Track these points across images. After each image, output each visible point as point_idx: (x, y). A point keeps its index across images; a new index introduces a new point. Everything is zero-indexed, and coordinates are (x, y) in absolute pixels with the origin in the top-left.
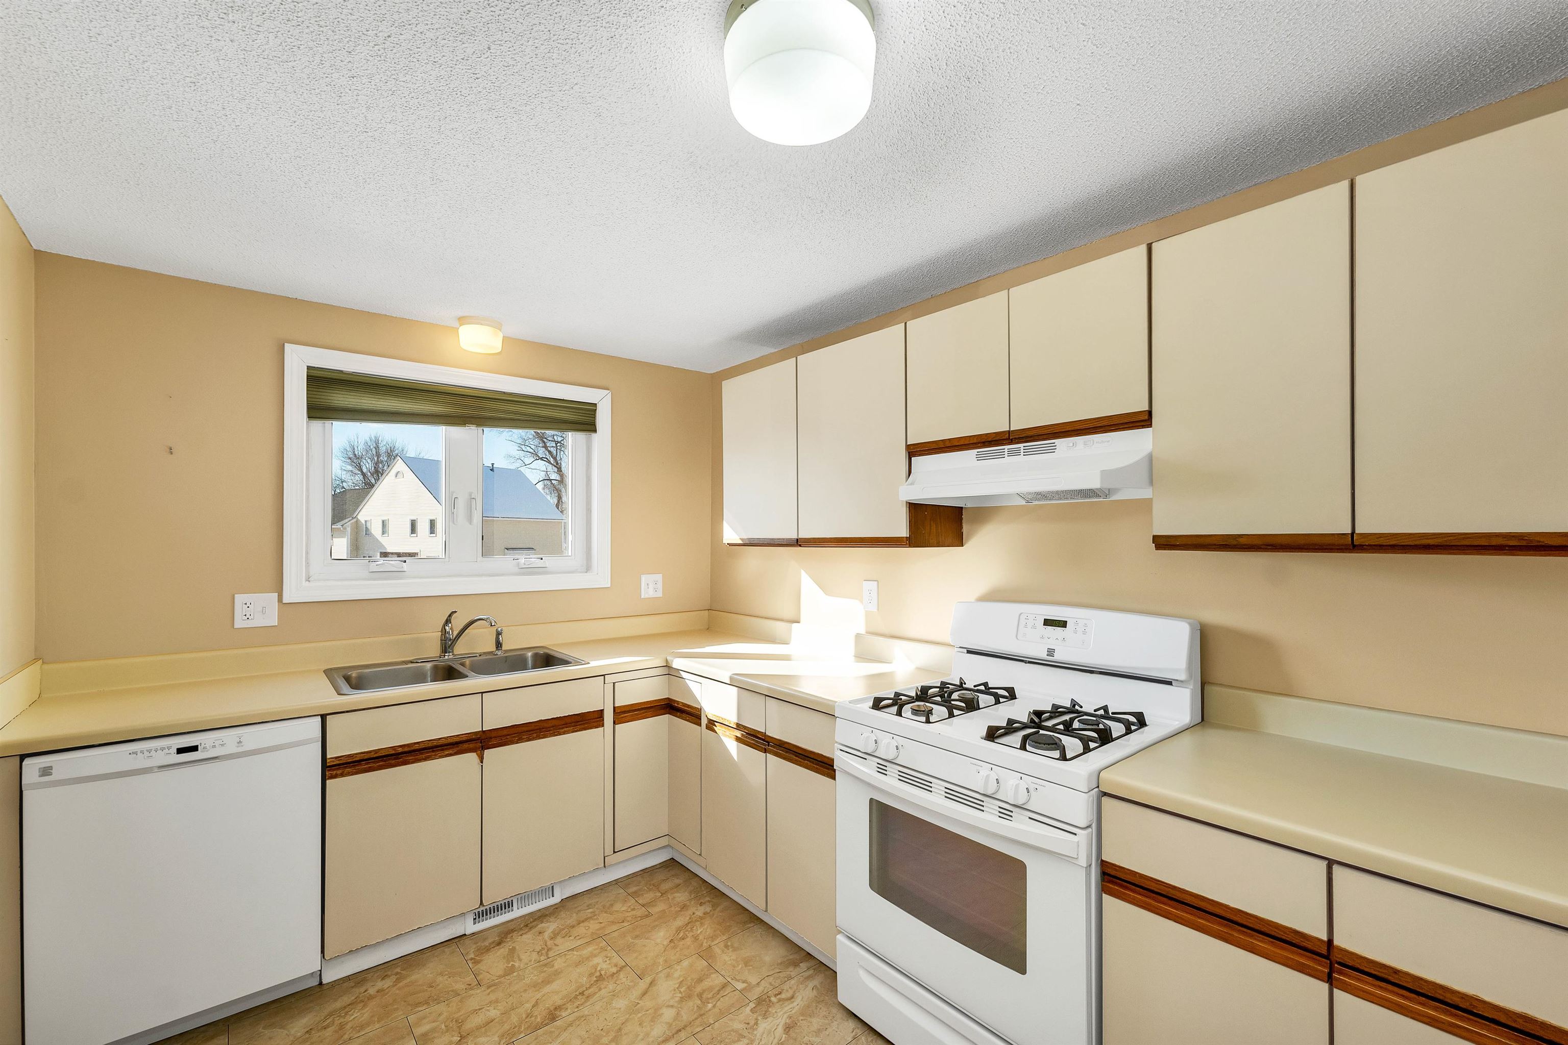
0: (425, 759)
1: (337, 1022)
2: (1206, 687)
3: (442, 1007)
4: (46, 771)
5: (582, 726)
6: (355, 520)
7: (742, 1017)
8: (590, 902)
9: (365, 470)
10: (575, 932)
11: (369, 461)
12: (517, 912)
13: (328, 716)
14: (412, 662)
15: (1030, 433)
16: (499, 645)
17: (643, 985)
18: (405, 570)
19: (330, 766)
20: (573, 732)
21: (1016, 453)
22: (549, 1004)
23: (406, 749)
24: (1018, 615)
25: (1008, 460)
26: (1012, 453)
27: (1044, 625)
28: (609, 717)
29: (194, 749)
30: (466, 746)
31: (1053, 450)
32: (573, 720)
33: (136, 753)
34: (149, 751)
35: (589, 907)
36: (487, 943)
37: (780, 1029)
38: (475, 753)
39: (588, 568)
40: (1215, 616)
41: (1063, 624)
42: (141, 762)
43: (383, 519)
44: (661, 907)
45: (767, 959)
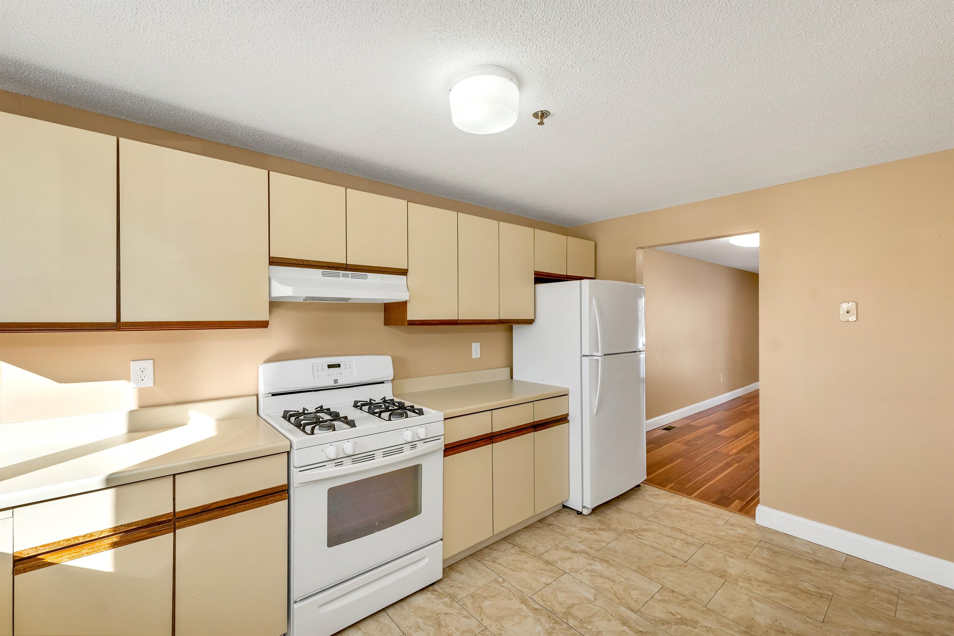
15: (358, 268)
21: (347, 276)
25: (342, 279)
26: (344, 276)
27: (328, 368)
31: (366, 278)
41: (339, 366)
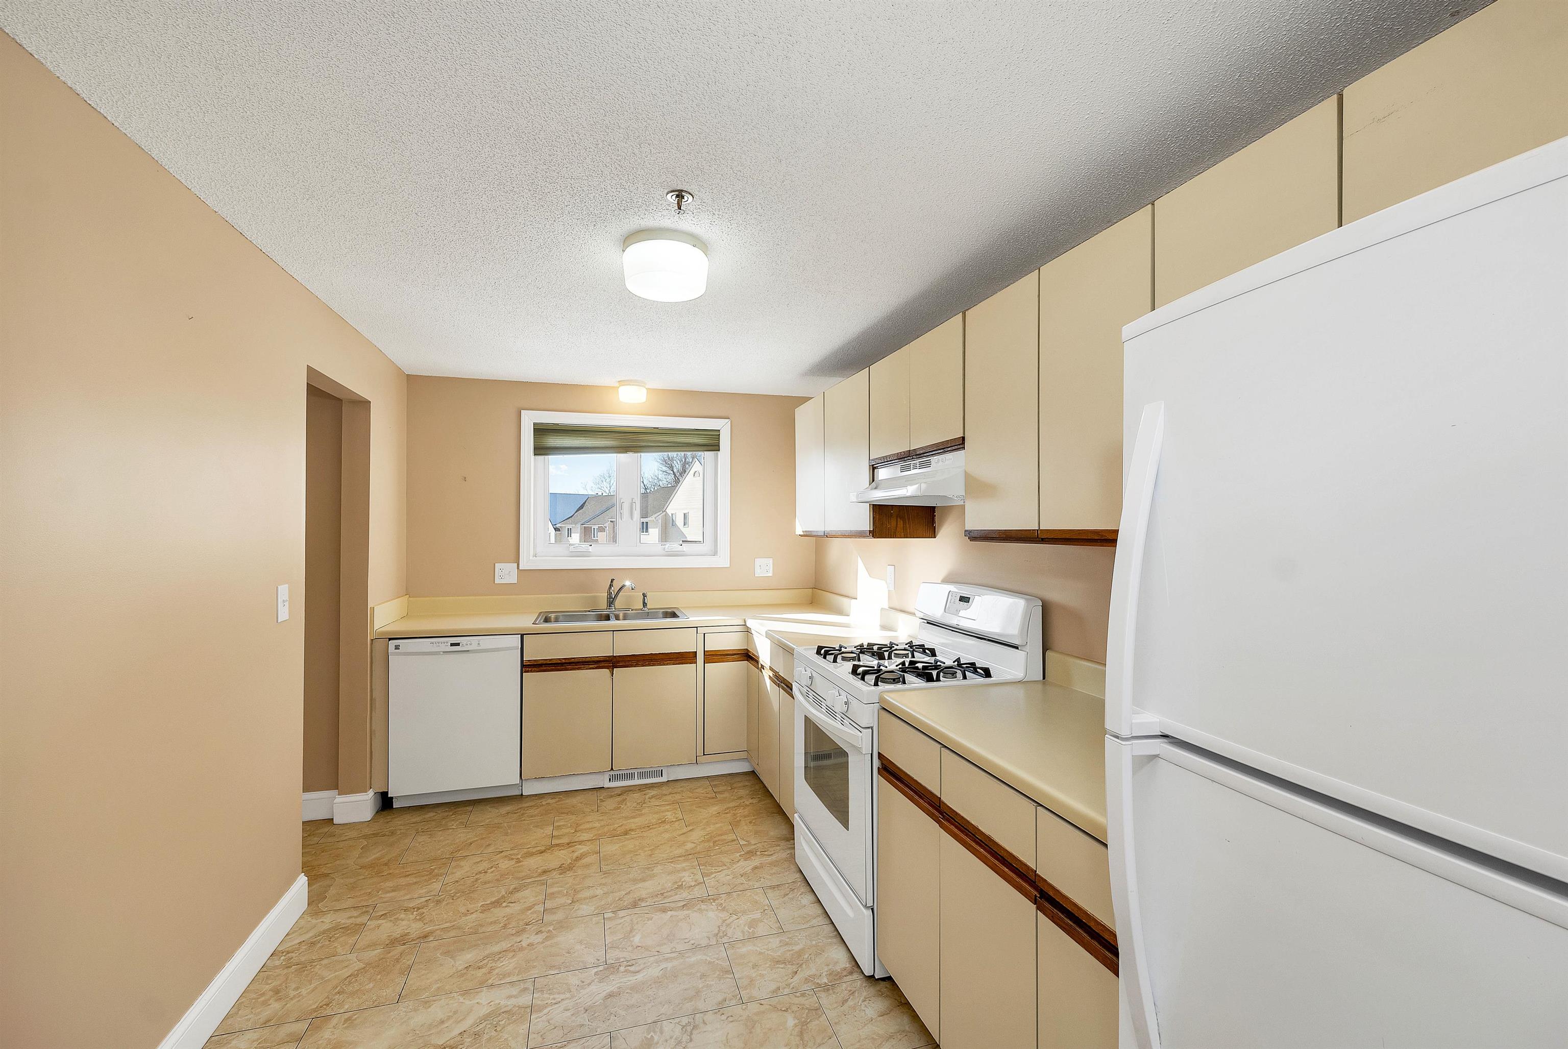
0: (578, 669)
1: (522, 812)
2: (1048, 653)
3: (574, 817)
4: (397, 647)
5: (680, 661)
6: (665, 513)
7: (732, 857)
8: (684, 785)
9: (675, 470)
10: (665, 798)
11: (678, 462)
12: (636, 782)
13: (524, 636)
14: (589, 611)
16: (645, 604)
17: (685, 830)
18: (591, 551)
19: (526, 665)
20: (674, 664)
22: (628, 827)
23: (567, 661)
24: (948, 592)
28: (700, 657)
29: (458, 644)
30: (602, 664)
32: (675, 656)
33: (433, 643)
34: (439, 643)
35: (681, 787)
36: (613, 794)
37: (750, 867)
38: (608, 670)
39: (715, 553)
40: (1055, 596)
42: (435, 649)
43: (685, 512)
44: (726, 795)
45: (772, 833)
